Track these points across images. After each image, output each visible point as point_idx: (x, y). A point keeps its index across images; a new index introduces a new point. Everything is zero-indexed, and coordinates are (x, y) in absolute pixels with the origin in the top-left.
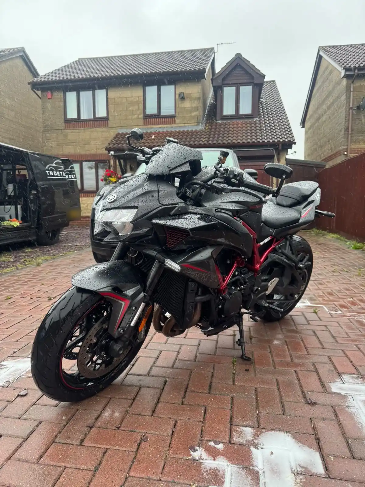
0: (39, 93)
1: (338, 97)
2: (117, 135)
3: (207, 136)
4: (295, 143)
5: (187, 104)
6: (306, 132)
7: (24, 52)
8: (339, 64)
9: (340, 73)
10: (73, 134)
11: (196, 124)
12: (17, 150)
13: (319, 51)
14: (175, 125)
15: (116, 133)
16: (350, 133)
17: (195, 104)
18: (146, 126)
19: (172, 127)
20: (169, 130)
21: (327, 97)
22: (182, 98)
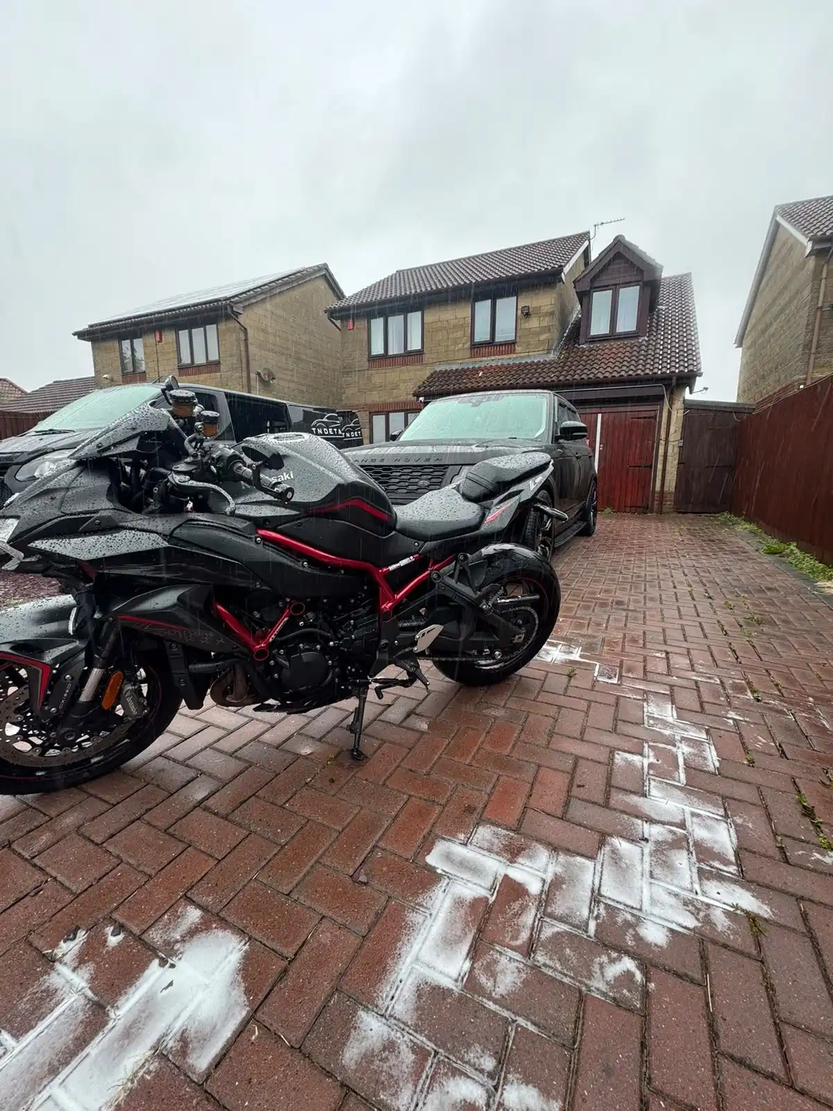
0: (338, 323)
1: (798, 292)
2: (432, 374)
3: (560, 369)
4: (700, 375)
5: (534, 323)
6: (744, 354)
7: (327, 269)
8: (803, 234)
9: (805, 248)
10: (379, 376)
11: (545, 352)
12: (273, 403)
13: (774, 215)
14: (514, 356)
15: (432, 371)
16: (813, 350)
17: (546, 322)
18: (473, 360)
19: (510, 359)
20: (505, 363)
21: (781, 293)
22: (527, 314)
